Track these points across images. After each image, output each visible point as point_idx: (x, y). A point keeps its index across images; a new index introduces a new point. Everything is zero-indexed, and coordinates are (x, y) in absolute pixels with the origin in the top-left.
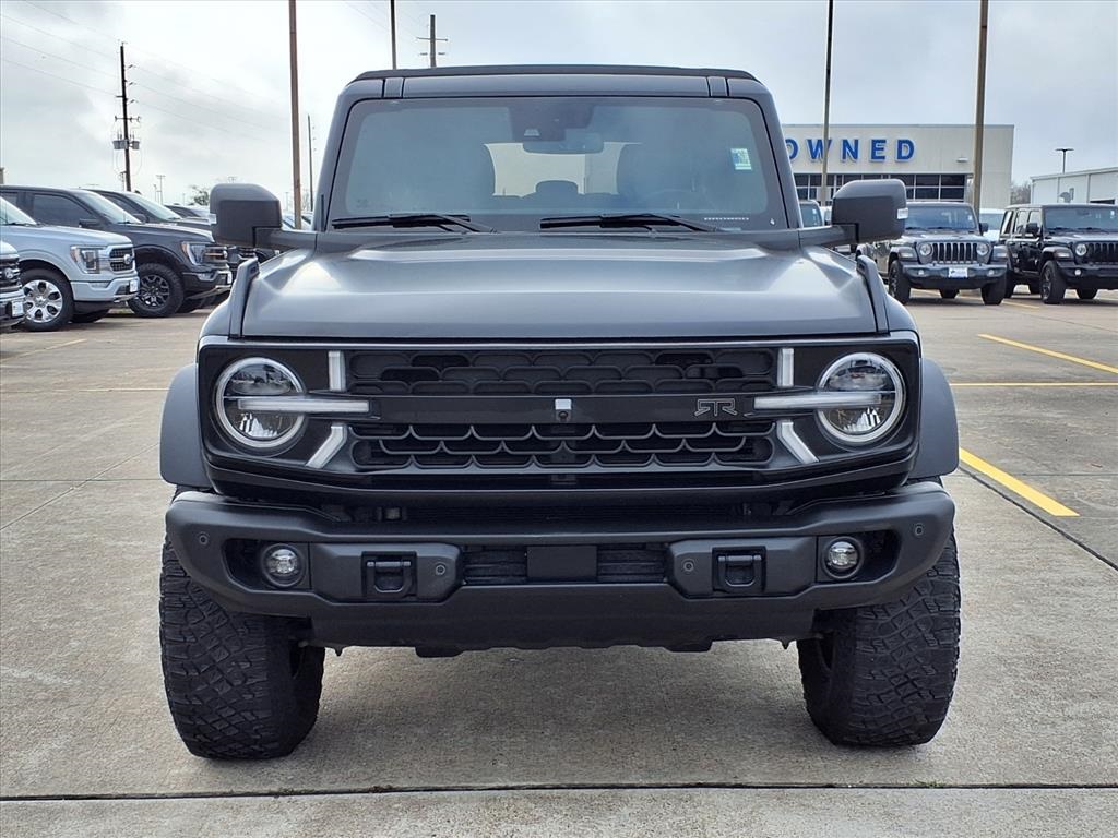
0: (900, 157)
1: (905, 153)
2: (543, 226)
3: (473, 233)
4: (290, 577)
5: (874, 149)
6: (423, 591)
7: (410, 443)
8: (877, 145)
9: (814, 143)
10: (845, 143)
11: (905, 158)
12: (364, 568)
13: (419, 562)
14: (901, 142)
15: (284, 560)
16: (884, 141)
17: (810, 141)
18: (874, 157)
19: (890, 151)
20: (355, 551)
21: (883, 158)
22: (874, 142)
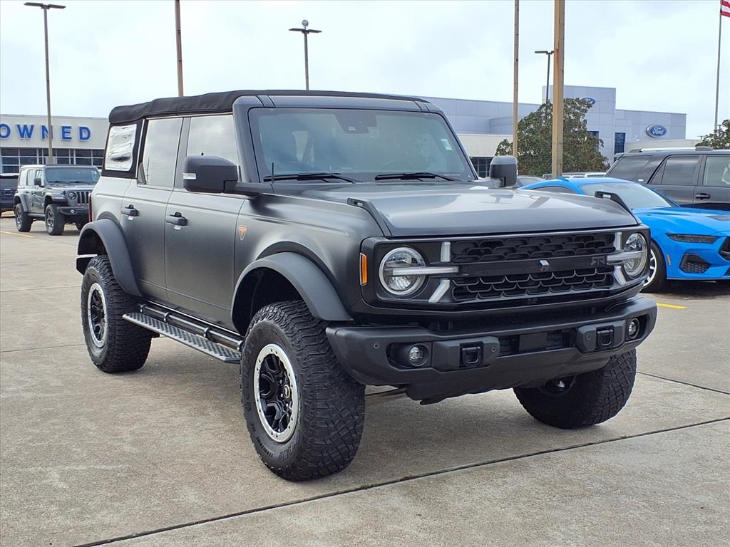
0: (81, 138)
1: (85, 135)
2: (377, 179)
3: (349, 183)
4: (419, 361)
5: (64, 133)
6: (486, 361)
7: (480, 286)
8: (65, 130)
9: (22, 127)
10: (44, 128)
11: (84, 139)
12: (461, 352)
13: (485, 347)
14: (81, 129)
15: (414, 352)
16: (70, 127)
17: (18, 126)
18: (64, 138)
19: (74, 134)
20: (456, 344)
21: (70, 138)
22: (64, 128)
